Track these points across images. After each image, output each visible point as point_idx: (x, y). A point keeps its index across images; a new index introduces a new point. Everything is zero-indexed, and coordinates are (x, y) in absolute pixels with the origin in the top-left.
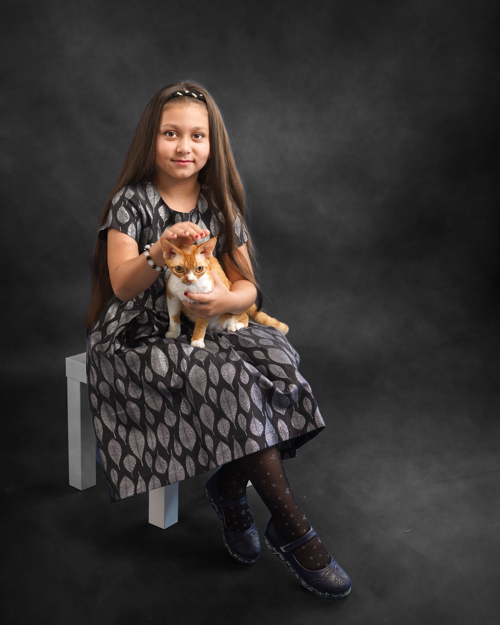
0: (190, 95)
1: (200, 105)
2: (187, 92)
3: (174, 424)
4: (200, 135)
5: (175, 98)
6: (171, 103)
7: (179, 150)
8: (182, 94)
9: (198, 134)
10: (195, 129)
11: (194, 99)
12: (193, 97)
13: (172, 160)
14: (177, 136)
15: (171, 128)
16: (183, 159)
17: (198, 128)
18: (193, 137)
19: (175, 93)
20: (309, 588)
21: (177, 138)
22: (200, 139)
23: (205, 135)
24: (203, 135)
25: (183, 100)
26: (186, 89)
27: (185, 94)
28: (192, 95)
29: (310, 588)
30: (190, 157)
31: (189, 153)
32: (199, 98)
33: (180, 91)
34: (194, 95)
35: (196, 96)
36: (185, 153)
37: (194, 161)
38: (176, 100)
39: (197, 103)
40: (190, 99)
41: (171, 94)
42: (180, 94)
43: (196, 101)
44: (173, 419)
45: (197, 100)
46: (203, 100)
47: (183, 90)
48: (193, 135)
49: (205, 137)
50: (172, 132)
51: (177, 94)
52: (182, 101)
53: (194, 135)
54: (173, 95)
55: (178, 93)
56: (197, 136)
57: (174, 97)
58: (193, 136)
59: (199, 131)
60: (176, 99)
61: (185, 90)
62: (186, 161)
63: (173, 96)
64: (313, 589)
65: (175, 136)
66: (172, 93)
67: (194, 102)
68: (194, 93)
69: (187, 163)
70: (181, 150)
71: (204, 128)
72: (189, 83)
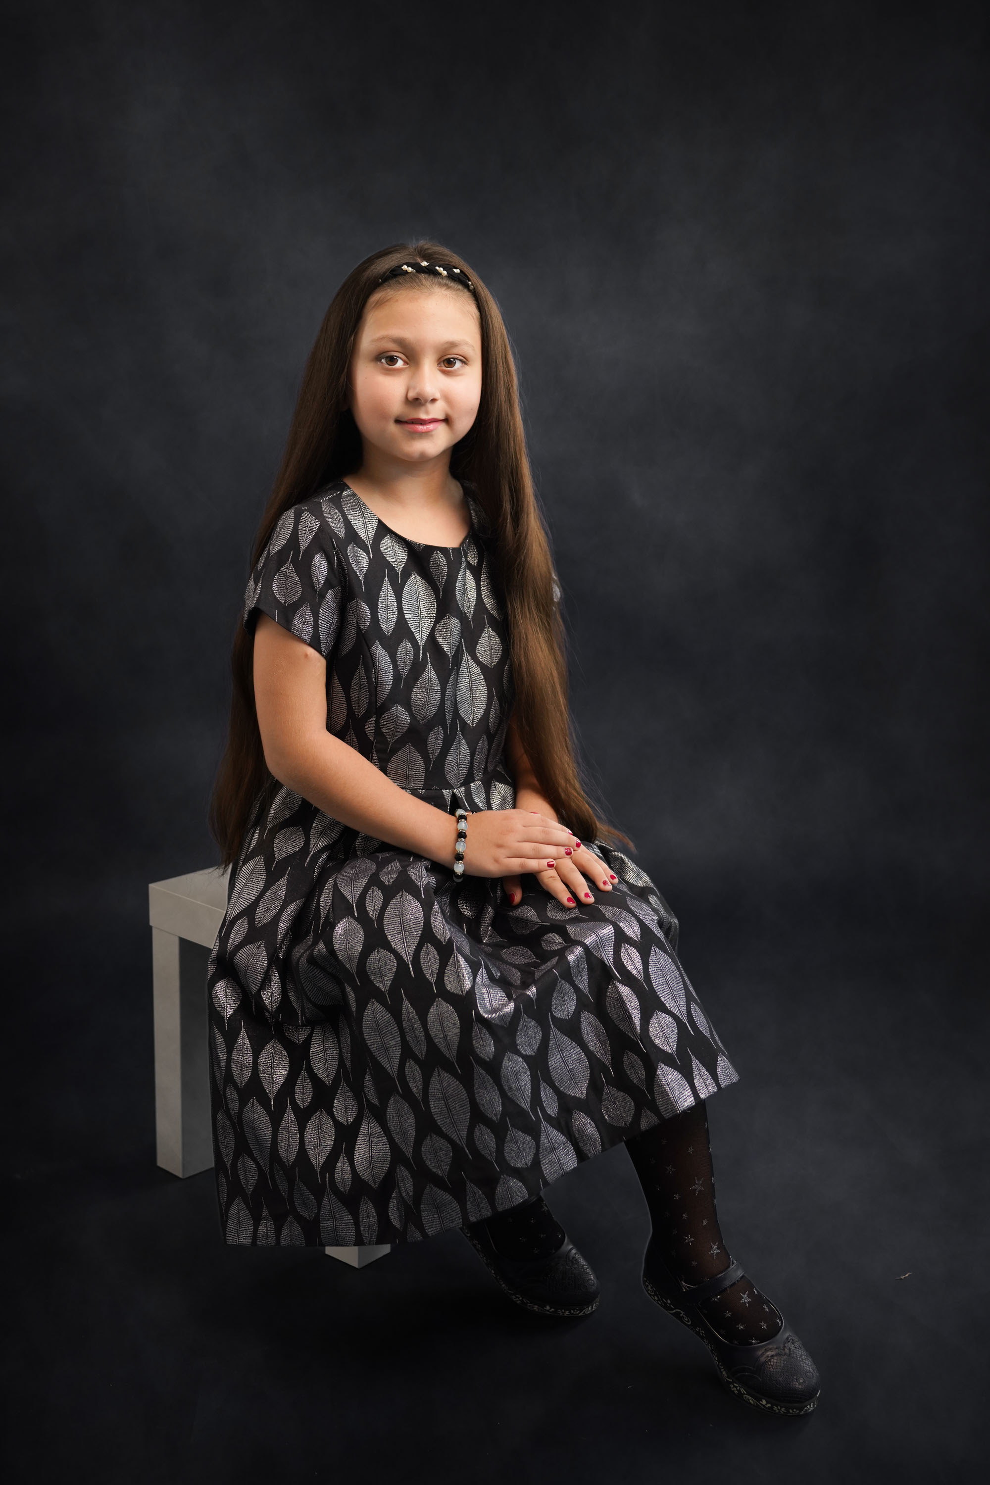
0: (431, 272)
1: (454, 293)
2: (424, 264)
3: (351, 1120)
4: (456, 361)
5: (397, 279)
6: (389, 290)
7: (411, 395)
8: (412, 268)
9: (452, 358)
10: (446, 346)
11: (442, 278)
12: (440, 274)
13: (398, 421)
14: (405, 363)
15: (391, 346)
16: (423, 416)
17: (453, 345)
18: (443, 365)
19: (397, 268)
20: (514, 1297)
21: (406, 368)
22: (458, 369)
23: (469, 360)
24: (465, 360)
25: (416, 282)
26: (420, 258)
27: (420, 270)
28: (436, 269)
29: (517, 1297)
30: (436, 411)
31: (434, 400)
32: (452, 277)
33: (409, 262)
34: (441, 270)
35: (445, 273)
36: (426, 401)
37: (447, 420)
38: (400, 283)
39: (448, 287)
40: (432, 280)
41: (388, 270)
42: (410, 269)
43: (446, 285)
44: (351, 1107)
45: (447, 282)
46: (461, 280)
47: (416, 260)
48: (442, 359)
49: (470, 363)
50: (394, 356)
51: (402, 269)
52: (415, 284)
53: (444, 361)
54: (394, 273)
55: (405, 267)
56: (449, 362)
57: (395, 274)
58: (441, 362)
59: (456, 351)
60: (400, 281)
61: (419, 261)
62: (429, 420)
63: (392, 274)
64: (521, 1298)
65: (400, 364)
66: (390, 268)
67: (441, 285)
68: (439, 267)
69: (431, 427)
70: (418, 394)
71: (467, 344)
72: (426, 247)
